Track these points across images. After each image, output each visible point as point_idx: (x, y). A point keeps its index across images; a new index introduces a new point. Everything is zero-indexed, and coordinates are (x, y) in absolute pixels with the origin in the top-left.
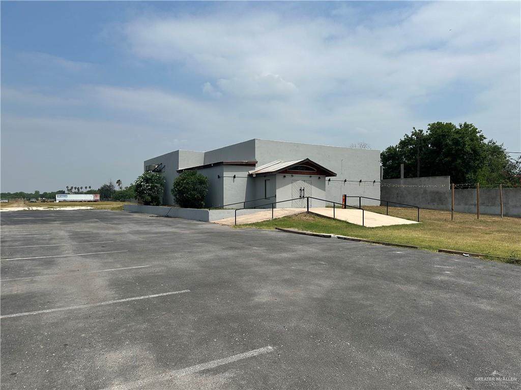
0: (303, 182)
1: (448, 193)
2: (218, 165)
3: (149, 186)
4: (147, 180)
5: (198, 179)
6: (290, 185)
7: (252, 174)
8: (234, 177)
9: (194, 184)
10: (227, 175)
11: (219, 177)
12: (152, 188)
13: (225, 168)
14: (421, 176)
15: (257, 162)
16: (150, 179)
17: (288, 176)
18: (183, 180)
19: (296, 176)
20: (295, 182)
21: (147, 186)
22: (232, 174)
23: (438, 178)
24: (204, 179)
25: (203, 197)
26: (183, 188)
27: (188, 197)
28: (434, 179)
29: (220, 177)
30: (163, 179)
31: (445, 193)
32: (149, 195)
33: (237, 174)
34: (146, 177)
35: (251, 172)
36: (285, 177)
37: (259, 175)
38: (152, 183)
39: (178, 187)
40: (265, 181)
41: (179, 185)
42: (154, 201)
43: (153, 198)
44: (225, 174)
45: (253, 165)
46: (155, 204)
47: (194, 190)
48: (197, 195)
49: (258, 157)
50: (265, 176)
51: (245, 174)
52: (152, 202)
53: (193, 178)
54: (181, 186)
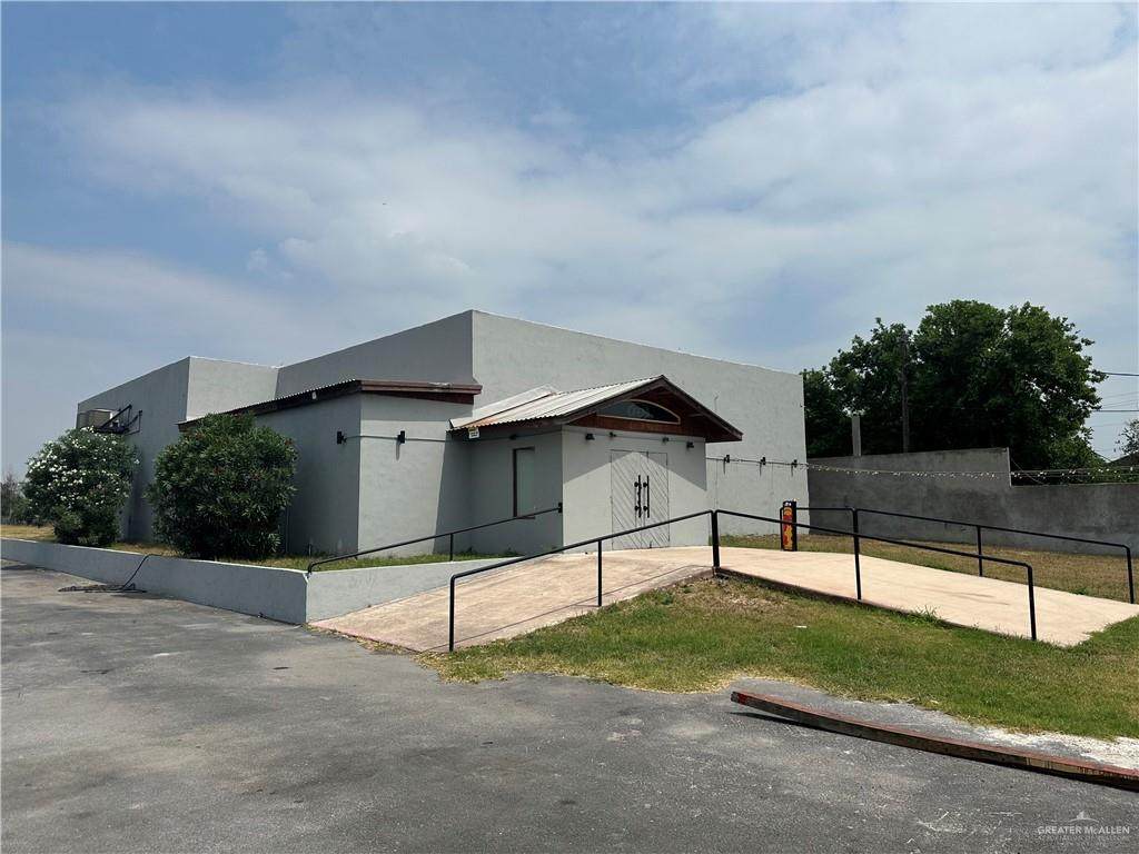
0: (645, 458)
1: (1006, 495)
2: (343, 395)
3: (78, 476)
4: (71, 457)
5: (258, 446)
6: (605, 469)
7: (464, 431)
8: (401, 438)
9: (241, 464)
10: (375, 429)
11: (341, 438)
12: (89, 484)
13: (366, 405)
14: (916, 448)
15: (479, 389)
16: (84, 454)
17: (600, 434)
18: (198, 450)
19: (624, 438)
20: (619, 457)
21: (71, 478)
22: (395, 428)
23: (971, 455)
24: (281, 445)
25: (274, 515)
26: (197, 482)
27: (212, 514)
28: (959, 457)
29: (346, 439)
30: (131, 455)
31: (996, 497)
32: (77, 507)
33: (413, 428)
34: (70, 445)
35: (458, 423)
36: (589, 437)
37: (491, 432)
38: (90, 466)
39: (175, 477)
40: (515, 451)
41: (178, 468)
42: (93, 529)
43: (88, 520)
44: (368, 427)
45: (465, 398)
46: (95, 538)
47: (239, 487)
48: (252, 508)
49: (480, 373)
50: (513, 437)
51: (439, 429)
52: (84, 532)
53: (236, 441)
54: (188, 474)
